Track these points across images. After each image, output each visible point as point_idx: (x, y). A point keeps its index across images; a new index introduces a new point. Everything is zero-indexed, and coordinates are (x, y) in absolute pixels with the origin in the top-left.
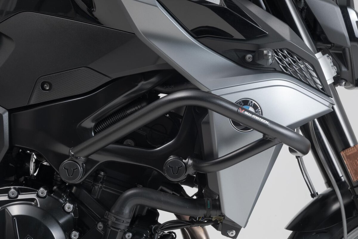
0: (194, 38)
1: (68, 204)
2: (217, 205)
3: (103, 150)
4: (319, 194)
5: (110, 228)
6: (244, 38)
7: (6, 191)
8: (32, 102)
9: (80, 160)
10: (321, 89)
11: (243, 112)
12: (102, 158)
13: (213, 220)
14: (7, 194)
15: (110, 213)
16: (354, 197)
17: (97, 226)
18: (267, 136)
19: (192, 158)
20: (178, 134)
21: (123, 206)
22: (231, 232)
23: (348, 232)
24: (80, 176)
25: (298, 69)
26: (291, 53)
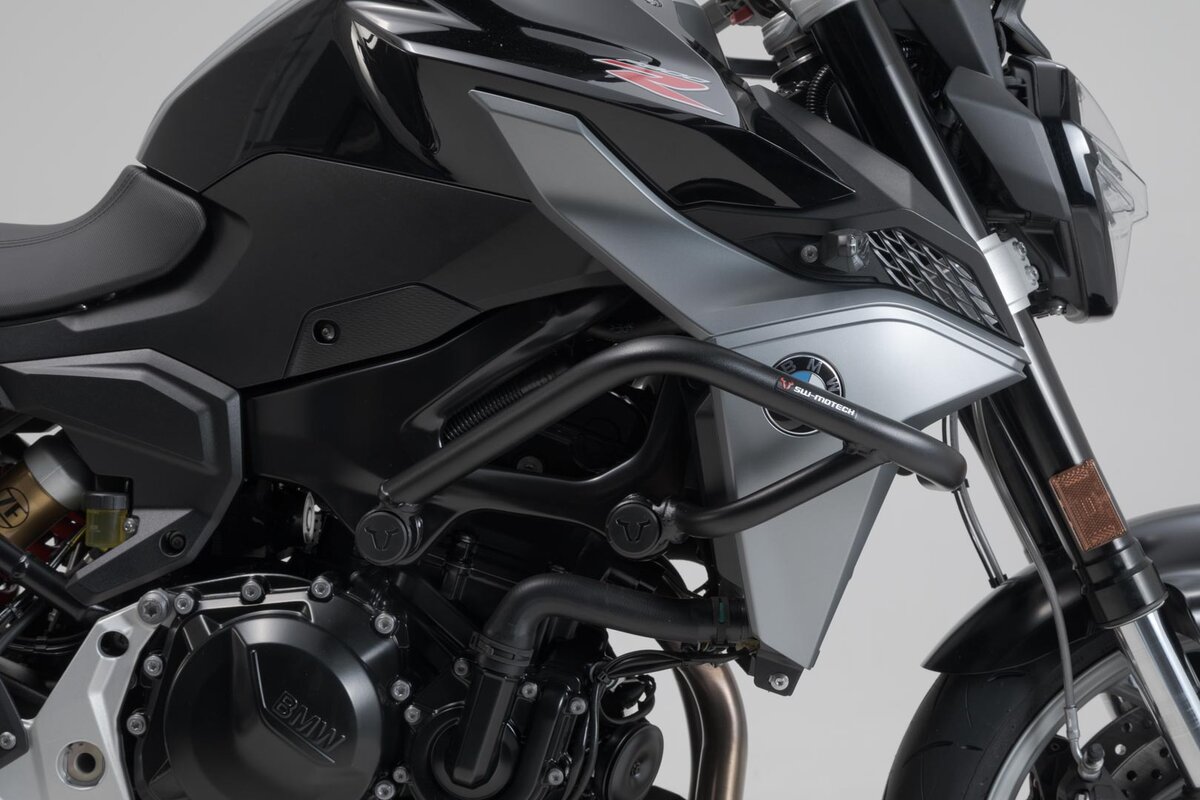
0: (675, 209)
1: (383, 616)
2: (740, 615)
3: (462, 483)
4: (1009, 577)
5: (482, 674)
6: (795, 205)
7: (235, 586)
8: (295, 371)
9: (404, 509)
10: (995, 325)
11: (789, 387)
12: (462, 504)
13: (738, 648)
14: (238, 593)
15: (482, 637)
16: (1086, 589)
17: (453, 668)
18: (852, 446)
19: (674, 500)
20: (646, 442)
21: (512, 619)
22: (779, 680)
23: (1075, 676)
24: (405, 549)
25: (933, 280)
26: (913, 239)
